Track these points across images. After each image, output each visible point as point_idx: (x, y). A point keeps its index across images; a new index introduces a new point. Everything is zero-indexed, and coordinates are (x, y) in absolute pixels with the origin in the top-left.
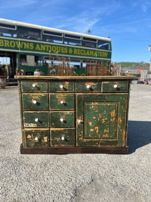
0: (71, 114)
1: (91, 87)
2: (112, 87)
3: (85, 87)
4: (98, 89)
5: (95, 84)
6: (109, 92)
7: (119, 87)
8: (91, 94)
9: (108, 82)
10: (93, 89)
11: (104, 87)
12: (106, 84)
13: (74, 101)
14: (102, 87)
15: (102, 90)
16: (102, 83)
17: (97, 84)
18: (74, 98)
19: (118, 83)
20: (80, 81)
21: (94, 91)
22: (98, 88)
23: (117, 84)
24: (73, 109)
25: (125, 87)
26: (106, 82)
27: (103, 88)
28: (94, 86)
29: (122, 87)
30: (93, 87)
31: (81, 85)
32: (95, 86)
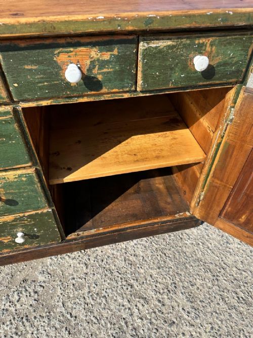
0: (24, 179)
1: (90, 70)
2: (186, 65)
3: (57, 74)
4: (122, 80)
5: (106, 56)
6: (171, 86)
7: (214, 63)
8: (91, 99)
9: (169, 43)
10: (100, 77)
11: (151, 67)
12: (159, 51)
13: (19, 136)
14: (140, 69)
15: (140, 82)
16: (142, 46)
17: (115, 52)
18: (16, 126)
19: (211, 45)
20: (23, 45)
21: (104, 90)
22: (122, 72)
23: (208, 49)
24: (30, 164)
25: (237, 62)
26: (162, 44)
27: (143, 72)
28: (103, 64)
29: (225, 64)
30: (95, 71)
31: (33, 63)
32: (107, 62)
